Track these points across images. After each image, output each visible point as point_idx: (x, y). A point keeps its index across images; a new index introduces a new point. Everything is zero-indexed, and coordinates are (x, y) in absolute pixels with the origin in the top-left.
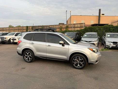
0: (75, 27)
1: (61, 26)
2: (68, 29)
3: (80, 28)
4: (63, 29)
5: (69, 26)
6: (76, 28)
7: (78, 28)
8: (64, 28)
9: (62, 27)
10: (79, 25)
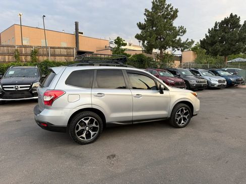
0: (54, 55)
1: (17, 50)
2: (37, 57)
3: (66, 58)
4: (23, 57)
5: (41, 51)
6: (57, 58)
7: (64, 57)
8: (26, 55)
9: (21, 51)
10: (64, 52)
